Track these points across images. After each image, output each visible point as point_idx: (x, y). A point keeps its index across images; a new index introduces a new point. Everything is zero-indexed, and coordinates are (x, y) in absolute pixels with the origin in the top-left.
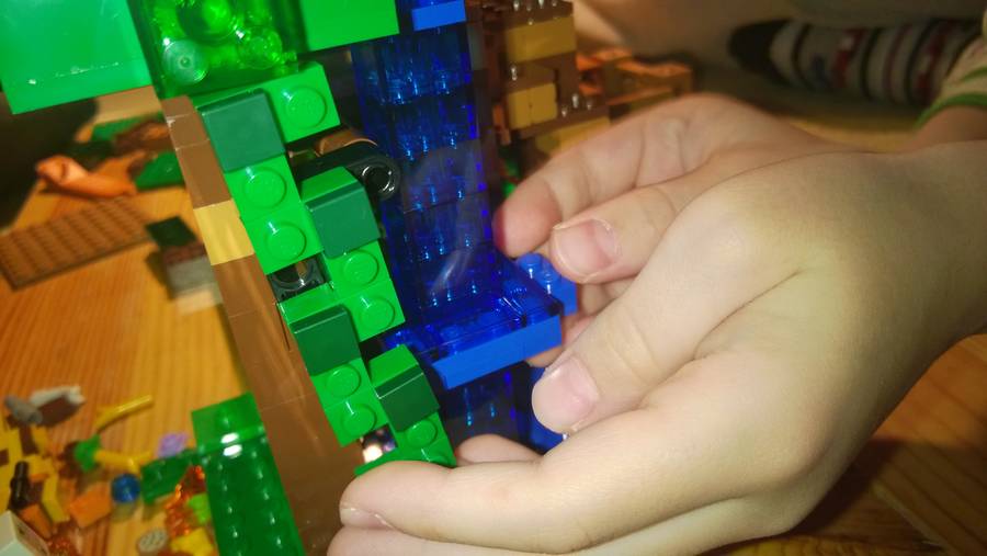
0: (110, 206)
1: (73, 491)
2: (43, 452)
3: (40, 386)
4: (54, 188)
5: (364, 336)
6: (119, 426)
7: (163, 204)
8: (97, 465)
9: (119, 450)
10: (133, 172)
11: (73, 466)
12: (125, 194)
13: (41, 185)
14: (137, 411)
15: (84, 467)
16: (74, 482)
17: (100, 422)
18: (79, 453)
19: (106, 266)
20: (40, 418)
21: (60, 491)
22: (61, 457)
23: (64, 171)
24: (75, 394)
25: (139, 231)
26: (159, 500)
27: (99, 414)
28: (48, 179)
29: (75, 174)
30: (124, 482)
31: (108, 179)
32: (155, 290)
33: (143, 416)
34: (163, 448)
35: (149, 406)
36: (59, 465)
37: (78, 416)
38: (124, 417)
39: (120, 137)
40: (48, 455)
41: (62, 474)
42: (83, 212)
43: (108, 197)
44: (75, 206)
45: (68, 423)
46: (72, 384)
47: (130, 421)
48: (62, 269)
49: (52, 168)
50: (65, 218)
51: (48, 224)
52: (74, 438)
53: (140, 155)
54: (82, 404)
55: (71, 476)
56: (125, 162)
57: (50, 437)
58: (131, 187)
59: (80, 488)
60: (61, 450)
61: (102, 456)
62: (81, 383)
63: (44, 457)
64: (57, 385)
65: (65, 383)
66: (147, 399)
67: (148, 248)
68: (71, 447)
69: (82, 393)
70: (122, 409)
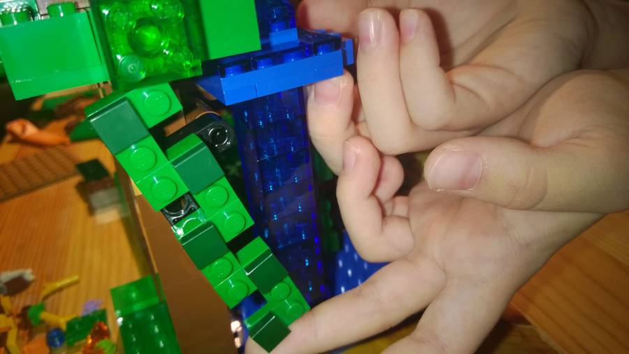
0: (52, 151)
1: (26, 338)
2: (7, 313)
3: (6, 269)
4: (16, 139)
5: (228, 238)
6: (57, 295)
7: (87, 151)
8: (42, 322)
9: (57, 313)
10: (68, 129)
11: (26, 322)
12: (63, 144)
13: (8, 137)
14: (69, 285)
15: (33, 322)
16: (27, 332)
17: (45, 292)
18: (31, 312)
19: (51, 190)
20: (5, 291)
21: (18, 338)
22: (18, 316)
23: (24, 129)
24: (29, 275)
25: (72, 167)
26: (76, 344)
27: (44, 288)
28: (13, 134)
29: (31, 130)
30: (55, 334)
31: (52, 134)
32: (81, 206)
33: (72, 289)
34: (86, 310)
35: (76, 283)
36: (18, 321)
37: (31, 289)
38: (60, 289)
39: (60, 107)
40: (10, 315)
41: (20, 326)
42: (36, 156)
43: (52, 146)
44: (30, 151)
45: (24, 294)
46: (27, 268)
47: (64, 292)
48: (21, 192)
49: (16, 127)
50: (25, 159)
51: (13, 163)
52: (28, 303)
53: (73, 119)
54: (33, 281)
55: (25, 328)
56: (63, 123)
57: (12, 303)
58: (67, 139)
59: (31, 337)
60: (19, 311)
61: (46, 316)
62: (33, 267)
63: (8, 316)
64: (17, 268)
65: (22, 267)
66: (76, 278)
67: (77, 179)
68: (26, 309)
69: (33, 273)
70: (58, 285)
